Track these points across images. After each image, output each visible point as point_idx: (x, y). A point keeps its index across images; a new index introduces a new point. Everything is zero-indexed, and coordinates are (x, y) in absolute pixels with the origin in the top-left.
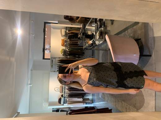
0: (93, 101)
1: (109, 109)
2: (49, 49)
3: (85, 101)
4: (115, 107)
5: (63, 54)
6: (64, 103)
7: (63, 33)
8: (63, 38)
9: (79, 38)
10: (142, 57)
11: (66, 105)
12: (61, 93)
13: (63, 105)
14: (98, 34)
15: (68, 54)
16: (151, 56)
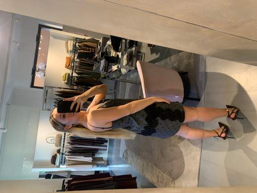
0: (108, 163)
1: (133, 177)
2: (44, 71)
3: (95, 162)
4: (141, 174)
5: (66, 81)
6: (61, 163)
7: (70, 48)
8: (69, 55)
9: (96, 60)
10: (187, 101)
11: (64, 166)
12: (56, 146)
13: (59, 167)
14: (125, 57)
15: (75, 83)
16: (199, 100)
